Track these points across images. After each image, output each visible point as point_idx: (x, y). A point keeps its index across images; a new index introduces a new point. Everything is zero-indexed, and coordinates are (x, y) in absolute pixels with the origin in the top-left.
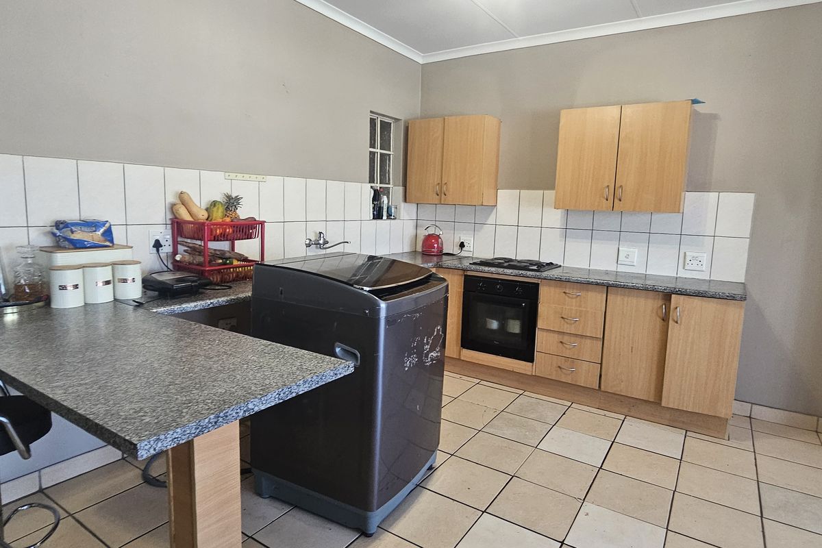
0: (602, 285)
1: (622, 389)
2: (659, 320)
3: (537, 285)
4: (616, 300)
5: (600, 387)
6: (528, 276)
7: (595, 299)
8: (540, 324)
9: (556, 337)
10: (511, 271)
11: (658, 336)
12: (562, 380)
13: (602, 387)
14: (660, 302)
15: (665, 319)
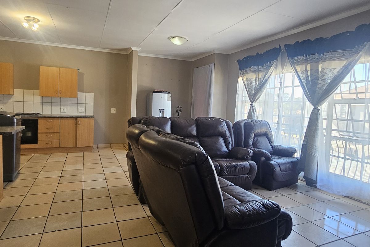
0: (59, 117)
1: (66, 145)
2: (75, 125)
3: (37, 119)
4: (63, 121)
5: (60, 146)
6: (34, 117)
7: (57, 122)
8: (39, 131)
9: (45, 135)
10: (27, 116)
11: (75, 129)
12: (48, 147)
13: (61, 146)
14: (75, 121)
15: (76, 125)
